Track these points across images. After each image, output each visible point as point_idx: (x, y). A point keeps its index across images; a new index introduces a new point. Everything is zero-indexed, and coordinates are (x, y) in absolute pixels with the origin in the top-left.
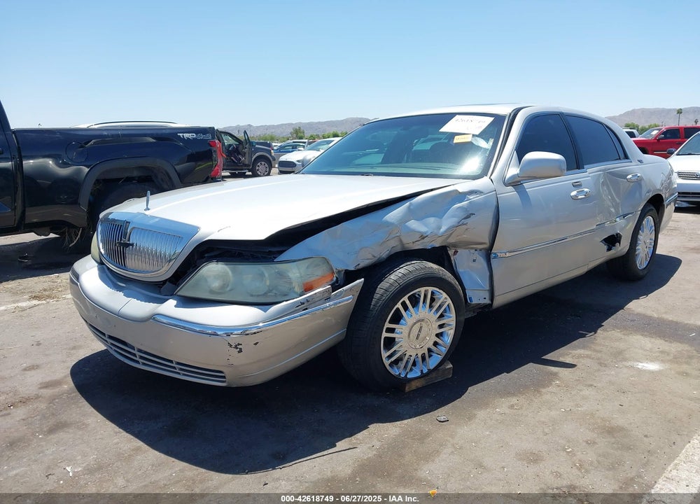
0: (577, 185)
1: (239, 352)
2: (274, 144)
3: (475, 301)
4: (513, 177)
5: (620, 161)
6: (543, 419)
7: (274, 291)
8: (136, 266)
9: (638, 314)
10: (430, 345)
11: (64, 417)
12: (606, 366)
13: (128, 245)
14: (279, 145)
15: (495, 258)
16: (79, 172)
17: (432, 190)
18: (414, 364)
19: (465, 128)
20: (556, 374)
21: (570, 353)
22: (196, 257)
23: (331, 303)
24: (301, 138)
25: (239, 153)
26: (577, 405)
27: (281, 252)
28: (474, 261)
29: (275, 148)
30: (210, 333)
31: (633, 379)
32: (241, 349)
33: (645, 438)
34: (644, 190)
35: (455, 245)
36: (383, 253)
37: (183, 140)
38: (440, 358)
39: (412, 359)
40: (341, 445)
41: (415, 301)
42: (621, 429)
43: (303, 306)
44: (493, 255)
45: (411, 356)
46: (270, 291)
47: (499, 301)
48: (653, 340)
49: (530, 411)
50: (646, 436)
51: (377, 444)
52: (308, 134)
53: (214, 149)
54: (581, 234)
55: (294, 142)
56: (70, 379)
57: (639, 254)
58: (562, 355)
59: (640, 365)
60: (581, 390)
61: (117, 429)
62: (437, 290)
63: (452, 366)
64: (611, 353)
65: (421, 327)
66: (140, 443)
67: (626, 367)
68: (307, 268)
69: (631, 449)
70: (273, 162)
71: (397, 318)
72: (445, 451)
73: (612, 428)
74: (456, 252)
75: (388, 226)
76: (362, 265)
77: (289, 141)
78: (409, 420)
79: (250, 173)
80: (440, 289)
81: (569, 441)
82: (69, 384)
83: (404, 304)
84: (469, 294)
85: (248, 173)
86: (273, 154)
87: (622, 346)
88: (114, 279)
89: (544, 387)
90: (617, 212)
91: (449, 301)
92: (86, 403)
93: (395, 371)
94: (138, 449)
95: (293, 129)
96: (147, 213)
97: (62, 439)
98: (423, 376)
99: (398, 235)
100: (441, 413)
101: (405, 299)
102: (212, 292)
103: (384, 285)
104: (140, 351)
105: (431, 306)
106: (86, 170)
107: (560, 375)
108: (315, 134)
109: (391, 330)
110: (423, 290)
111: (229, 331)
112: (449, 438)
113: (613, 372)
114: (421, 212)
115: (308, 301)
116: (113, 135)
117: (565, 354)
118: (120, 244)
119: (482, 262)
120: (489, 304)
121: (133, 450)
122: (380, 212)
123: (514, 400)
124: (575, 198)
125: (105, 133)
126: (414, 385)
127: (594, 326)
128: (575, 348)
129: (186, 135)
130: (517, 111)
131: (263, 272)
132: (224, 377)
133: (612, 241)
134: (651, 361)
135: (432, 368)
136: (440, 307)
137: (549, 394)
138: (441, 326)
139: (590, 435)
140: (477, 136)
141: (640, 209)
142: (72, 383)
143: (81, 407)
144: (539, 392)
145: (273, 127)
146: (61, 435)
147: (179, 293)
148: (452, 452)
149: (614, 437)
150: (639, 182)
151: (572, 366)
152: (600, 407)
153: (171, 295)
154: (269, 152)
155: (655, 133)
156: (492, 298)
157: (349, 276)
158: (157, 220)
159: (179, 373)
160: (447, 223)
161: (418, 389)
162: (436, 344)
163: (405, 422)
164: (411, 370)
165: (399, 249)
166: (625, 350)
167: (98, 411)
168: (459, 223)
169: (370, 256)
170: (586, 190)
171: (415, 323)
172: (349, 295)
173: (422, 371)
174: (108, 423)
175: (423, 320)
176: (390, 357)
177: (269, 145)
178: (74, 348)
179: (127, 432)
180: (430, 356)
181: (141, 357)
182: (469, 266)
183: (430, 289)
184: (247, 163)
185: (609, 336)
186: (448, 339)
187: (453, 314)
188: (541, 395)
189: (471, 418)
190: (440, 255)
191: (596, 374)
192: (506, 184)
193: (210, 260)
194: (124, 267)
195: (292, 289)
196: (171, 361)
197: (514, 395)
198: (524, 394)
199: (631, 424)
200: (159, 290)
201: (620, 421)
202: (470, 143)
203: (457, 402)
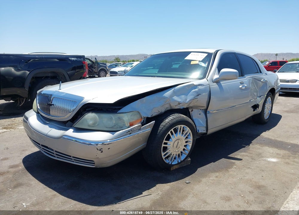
0: (242, 83)
1: (101, 152)
2: (107, 64)
3: (200, 132)
4: (216, 79)
5: (258, 74)
6: (230, 182)
7: (116, 126)
8: (54, 114)
9: (266, 138)
10: (182, 150)
11: (20, 181)
12: (254, 160)
13: (51, 105)
14: (110, 64)
15: (209, 113)
16: (25, 73)
17: (183, 84)
18: (175, 158)
19: (196, 58)
20: (234, 163)
21: (239, 154)
22: (82, 111)
23: (141, 131)
24: (119, 62)
25: (93, 68)
26: (244, 176)
27: (120, 109)
28: (200, 114)
29: (108, 66)
30: (89, 144)
31: (266, 165)
32: (102, 151)
33: (274, 190)
34: (268, 86)
35: (192, 107)
36: (163, 110)
37: (71, 60)
38: (185, 156)
39: (174, 156)
40: (145, 193)
41: (176, 131)
42: (263, 186)
43: (130, 132)
44: (208, 112)
45: (174, 155)
46: (115, 126)
47: (210, 131)
48: (273, 149)
49: (225, 179)
50: (274, 189)
51: (160, 193)
52: (121, 60)
53: (84, 65)
54: (243, 104)
55: (116, 63)
56: (22, 164)
57: (265, 113)
58: (236, 155)
59: (269, 159)
60: (245, 170)
61: (45, 186)
62: (185, 126)
63: (190, 159)
64: (256, 155)
65: (178, 142)
66: (55, 193)
67: (263, 160)
68: (131, 116)
69: (268, 195)
70: (107, 72)
71: (168, 138)
72: (190, 196)
73: (259, 186)
74: (192, 110)
75: (165, 99)
76: (154, 115)
77: (114, 63)
78: (173, 182)
79: (97, 76)
80: (186, 126)
81: (242, 192)
82: (22, 167)
83: (171, 132)
84: (198, 128)
85: (96, 76)
86: (107, 68)
87: (260, 151)
88: (44, 120)
89: (230, 169)
90: (257, 95)
91: (190, 131)
92: (30, 175)
93: (167, 161)
94: (55, 195)
95: (115, 58)
96: (60, 91)
97: (20, 191)
98: (179, 163)
99: (169, 102)
100: (187, 179)
101: (172, 130)
102: (89, 126)
103: (163, 124)
104: (56, 151)
105: (182, 134)
106: (28, 73)
107: (236, 163)
108: (125, 60)
109: (166, 144)
110: (179, 126)
111: (97, 143)
112: (191, 190)
113: (258, 163)
114: (179, 93)
115: (131, 130)
116: (40, 58)
117: (237, 154)
118: (48, 104)
119: (203, 115)
120: (206, 133)
121: (52, 196)
122: (162, 93)
123: (217, 174)
124: (241, 89)
125: (37, 57)
126: (175, 167)
127: (248, 143)
128: (241, 152)
129: (73, 59)
130: (217, 52)
131: (112, 117)
132: (94, 163)
133: (255, 107)
134: (273, 158)
135: (182, 160)
136: (186, 134)
137: (232, 171)
138: (186, 142)
139: (251, 189)
140: (201, 61)
141: (266, 94)
142: (23, 166)
143: (28, 177)
144: (228, 171)
145: (107, 57)
146: (20, 189)
147: (75, 126)
148: (193, 196)
149: (261, 190)
150: (265, 83)
151: (241, 160)
152: (254, 177)
153: (71, 127)
154: (106, 67)
155: (267, 63)
156: (207, 130)
157: (148, 120)
158: (65, 94)
159: (73, 162)
160: (189, 98)
161: (176, 169)
162: (184, 150)
163: (172, 183)
164: (174, 161)
165: (169, 109)
166: (262, 153)
167: (36, 178)
168: (194, 98)
169: (157, 111)
170: (245, 85)
171: (176, 141)
172: (148, 128)
173: (178, 161)
174: (40, 183)
175: (179, 139)
176: (165, 155)
177: (105, 64)
178: (23, 150)
179: (49, 188)
180: (182, 155)
181: (56, 154)
182: (198, 117)
183: (183, 126)
184: (96, 72)
185: (255, 147)
186: (189, 147)
187: (191, 137)
188: (229, 172)
189: (200, 181)
190: (186, 111)
191: (251, 163)
192: (214, 82)
193: (89, 112)
194: (49, 114)
195: (124, 125)
196: (70, 156)
197: (217, 172)
198: (221, 171)
199: (267, 184)
200: (64, 125)
201: (262, 183)
202: (198, 64)
203: (193, 175)
